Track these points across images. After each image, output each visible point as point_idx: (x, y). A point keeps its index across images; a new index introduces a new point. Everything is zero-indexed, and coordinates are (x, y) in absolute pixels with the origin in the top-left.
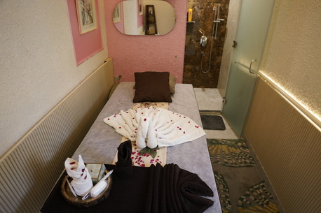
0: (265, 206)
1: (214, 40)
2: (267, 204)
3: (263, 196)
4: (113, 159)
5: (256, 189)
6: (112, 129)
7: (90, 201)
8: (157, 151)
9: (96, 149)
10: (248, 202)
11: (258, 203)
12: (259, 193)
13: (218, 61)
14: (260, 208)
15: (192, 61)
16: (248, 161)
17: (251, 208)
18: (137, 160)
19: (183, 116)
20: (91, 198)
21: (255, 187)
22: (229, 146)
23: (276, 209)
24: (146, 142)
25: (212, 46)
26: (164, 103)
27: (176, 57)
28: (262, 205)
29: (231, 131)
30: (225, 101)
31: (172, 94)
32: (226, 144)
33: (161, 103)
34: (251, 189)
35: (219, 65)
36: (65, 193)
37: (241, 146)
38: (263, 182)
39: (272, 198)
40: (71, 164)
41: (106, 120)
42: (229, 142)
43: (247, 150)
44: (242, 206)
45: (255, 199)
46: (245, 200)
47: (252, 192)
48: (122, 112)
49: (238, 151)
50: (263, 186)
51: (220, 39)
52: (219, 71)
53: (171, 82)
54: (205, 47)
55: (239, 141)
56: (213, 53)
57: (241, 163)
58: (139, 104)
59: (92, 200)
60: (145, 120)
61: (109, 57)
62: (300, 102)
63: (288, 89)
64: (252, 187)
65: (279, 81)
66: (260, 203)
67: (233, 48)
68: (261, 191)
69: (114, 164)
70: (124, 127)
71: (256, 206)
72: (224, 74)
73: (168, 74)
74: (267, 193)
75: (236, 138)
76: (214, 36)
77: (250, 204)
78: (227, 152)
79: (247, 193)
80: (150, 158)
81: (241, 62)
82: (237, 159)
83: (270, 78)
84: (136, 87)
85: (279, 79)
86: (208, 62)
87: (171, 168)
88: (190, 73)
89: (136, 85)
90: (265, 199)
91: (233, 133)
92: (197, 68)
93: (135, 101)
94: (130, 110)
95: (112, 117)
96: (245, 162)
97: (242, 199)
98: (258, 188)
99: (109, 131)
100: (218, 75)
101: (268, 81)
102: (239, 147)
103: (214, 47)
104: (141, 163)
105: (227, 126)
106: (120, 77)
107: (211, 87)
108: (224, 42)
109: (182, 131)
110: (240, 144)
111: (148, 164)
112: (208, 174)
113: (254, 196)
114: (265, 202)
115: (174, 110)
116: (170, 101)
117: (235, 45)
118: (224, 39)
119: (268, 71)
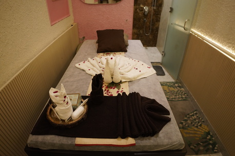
0: (199, 127)
1: (154, 9)
2: (201, 125)
3: (197, 121)
4: (86, 92)
5: (192, 116)
6: (82, 71)
7: (71, 122)
8: (121, 85)
9: (72, 86)
10: (187, 125)
11: (194, 125)
12: (194, 118)
13: (156, 26)
14: (196, 129)
15: (137, 26)
16: (184, 97)
17: (189, 129)
18: (106, 92)
19: (137, 61)
20: (73, 120)
21: (191, 114)
22: (169, 86)
23: (207, 129)
24: (112, 78)
25: (152, 14)
26: (121, 53)
27: (127, 20)
28: (197, 127)
29: (169, 76)
30: (164, 55)
31: (127, 46)
32: (166, 85)
33: (118, 53)
34: (188, 116)
35: (157, 29)
36: (50, 118)
37: (178, 86)
38: (196, 111)
39: (203, 122)
40: (54, 92)
41: (77, 65)
42: (168, 84)
43: (182, 89)
44: (183, 128)
45: (192, 123)
46: (184, 124)
47: (189, 118)
48: (89, 59)
49: (176, 90)
50: (196, 114)
51: (158, 9)
52: (158, 34)
53: (125, 37)
54: (147, 15)
55: (176, 83)
56: (153, 20)
57: (179, 98)
58: (102, 54)
59: (74, 122)
60: (112, 58)
61: (75, 22)
62: (225, 48)
63: (215, 39)
64: (188, 114)
65: (207, 35)
66: (196, 125)
67: (169, 13)
68: (195, 116)
69: (87, 95)
70: (92, 69)
71: (193, 127)
72: (161, 35)
73: (122, 31)
74: (199, 118)
75: (173, 81)
76: (154, 6)
77: (188, 126)
78: (168, 91)
79: (185, 118)
80: (116, 90)
81: (177, 23)
82: (176, 95)
83: (199, 33)
84: (98, 42)
85: (207, 33)
86: (150, 26)
87: (134, 95)
88: (136, 35)
89: (98, 40)
90: (199, 122)
91: (171, 78)
92: (141, 32)
93: (98, 52)
94: (96, 57)
95: (81, 63)
96: (182, 97)
97: (182, 123)
98: (193, 115)
99: (80, 73)
100: (157, 36)
101: (198, 35)
102: (176, 87)
103: (154, 15)
104: (110, 94)
105: (166, 73)
106: (84, 38)
107: (152, 46)
108: (161, 11)
109: (139, 70)
110: (176, 85)
111: (115, 94)
112: (163, 100)
113: (190, 120)
114: (199, 124)
115: (130, 57)
116: (126, 51)
117: (172, 10)
118: (161, 8)
119: (198, 28)
